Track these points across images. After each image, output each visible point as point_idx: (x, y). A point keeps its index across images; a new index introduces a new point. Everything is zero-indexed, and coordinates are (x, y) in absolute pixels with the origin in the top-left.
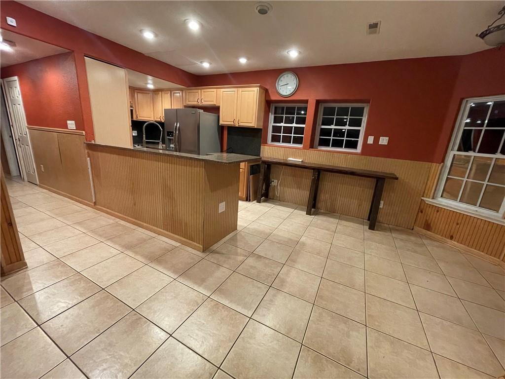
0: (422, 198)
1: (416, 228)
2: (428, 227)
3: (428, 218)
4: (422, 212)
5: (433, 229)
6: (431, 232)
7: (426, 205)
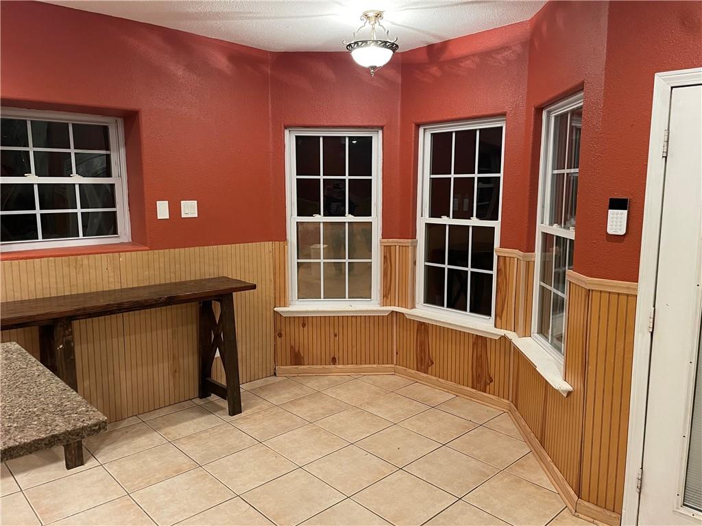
0: (276, 309)
1: (280, 368)
2: (297, 359)
3: (293, 344)
4: (280, 335)
5: (306, 359)
6: (304, 365)
7: (283, 320)
